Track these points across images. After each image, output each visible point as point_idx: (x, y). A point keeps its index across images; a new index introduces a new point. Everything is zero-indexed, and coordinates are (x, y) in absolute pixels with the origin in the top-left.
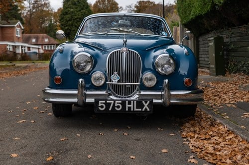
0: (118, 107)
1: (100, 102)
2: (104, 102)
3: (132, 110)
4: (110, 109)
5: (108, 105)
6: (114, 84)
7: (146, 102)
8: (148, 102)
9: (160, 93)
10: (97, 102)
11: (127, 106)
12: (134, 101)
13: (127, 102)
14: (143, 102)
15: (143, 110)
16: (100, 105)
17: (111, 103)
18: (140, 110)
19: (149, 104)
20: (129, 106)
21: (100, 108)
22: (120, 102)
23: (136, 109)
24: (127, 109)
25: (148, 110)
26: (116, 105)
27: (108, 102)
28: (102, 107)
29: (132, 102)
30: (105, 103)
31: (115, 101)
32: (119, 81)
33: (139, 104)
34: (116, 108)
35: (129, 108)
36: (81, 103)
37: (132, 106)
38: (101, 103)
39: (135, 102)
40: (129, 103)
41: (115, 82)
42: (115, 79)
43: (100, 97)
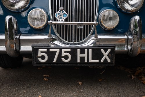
0: (66, 57)
1: (40, 50)
2: (46, 50)
3: (86, 61)
4: (55, 61)
5: (51, 55)
6: (60, 24)
7: (106, 50)
8: (109, 50)
9: (126, 37)
10: (35, 50)
11: (79, 55)
12: (88, 48)
13: (79, 50)
14: (102, 50)
15: (102, 61)
16: (40, 54)
17: (55, 52)
18: (97, 61)
19: (110, 53)
20: (82, 55)
21: (40, 59)
22: (69, 50)
23: (91, 61)
24: (79, 61)
25: (109, 61)
26: (63, 54)
27: (51, 50)
28: (43, 57)
29: (86, 50)
30: (48, 53)
31: (61, 49)
32: (66, 20)
33: (96, 52)
34: (63, 59)
35: (82, 59)
36: (11, 53)
37: (85, 55)
38: (42, 52)
39: (90, 50)
40: (82, 52)
41: (61, 21)
42: (61, 17)
43: (39, 44)
